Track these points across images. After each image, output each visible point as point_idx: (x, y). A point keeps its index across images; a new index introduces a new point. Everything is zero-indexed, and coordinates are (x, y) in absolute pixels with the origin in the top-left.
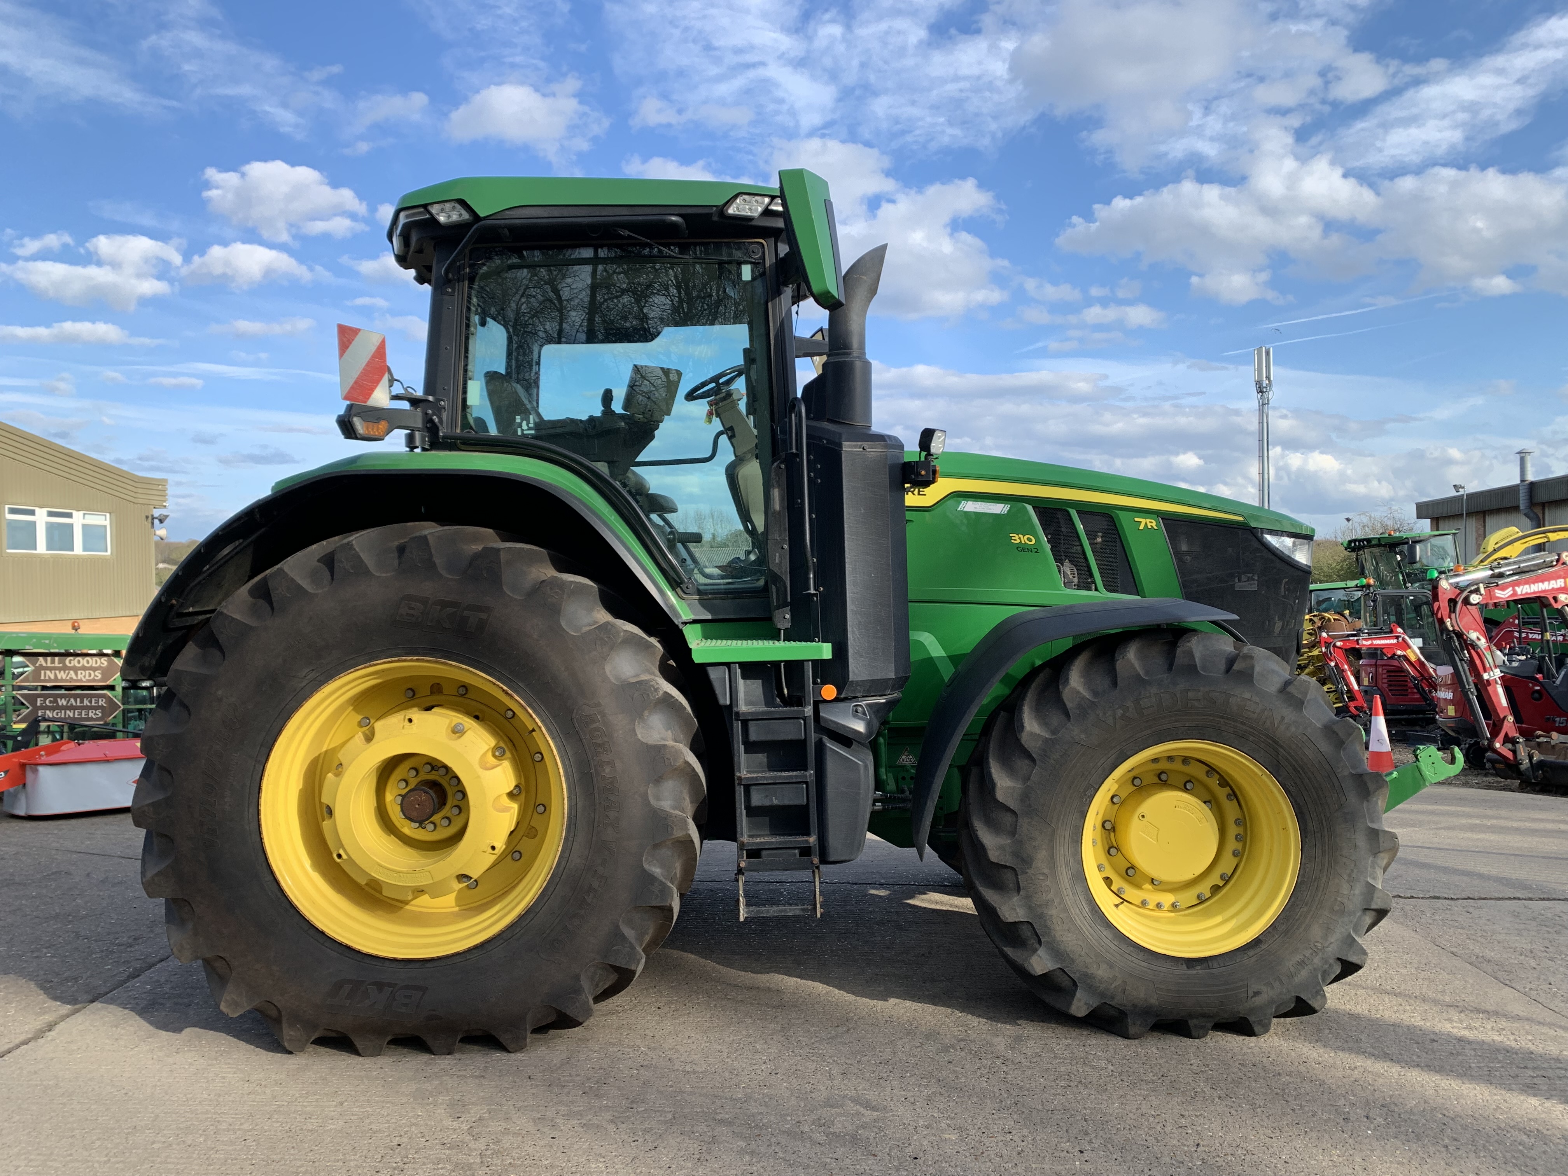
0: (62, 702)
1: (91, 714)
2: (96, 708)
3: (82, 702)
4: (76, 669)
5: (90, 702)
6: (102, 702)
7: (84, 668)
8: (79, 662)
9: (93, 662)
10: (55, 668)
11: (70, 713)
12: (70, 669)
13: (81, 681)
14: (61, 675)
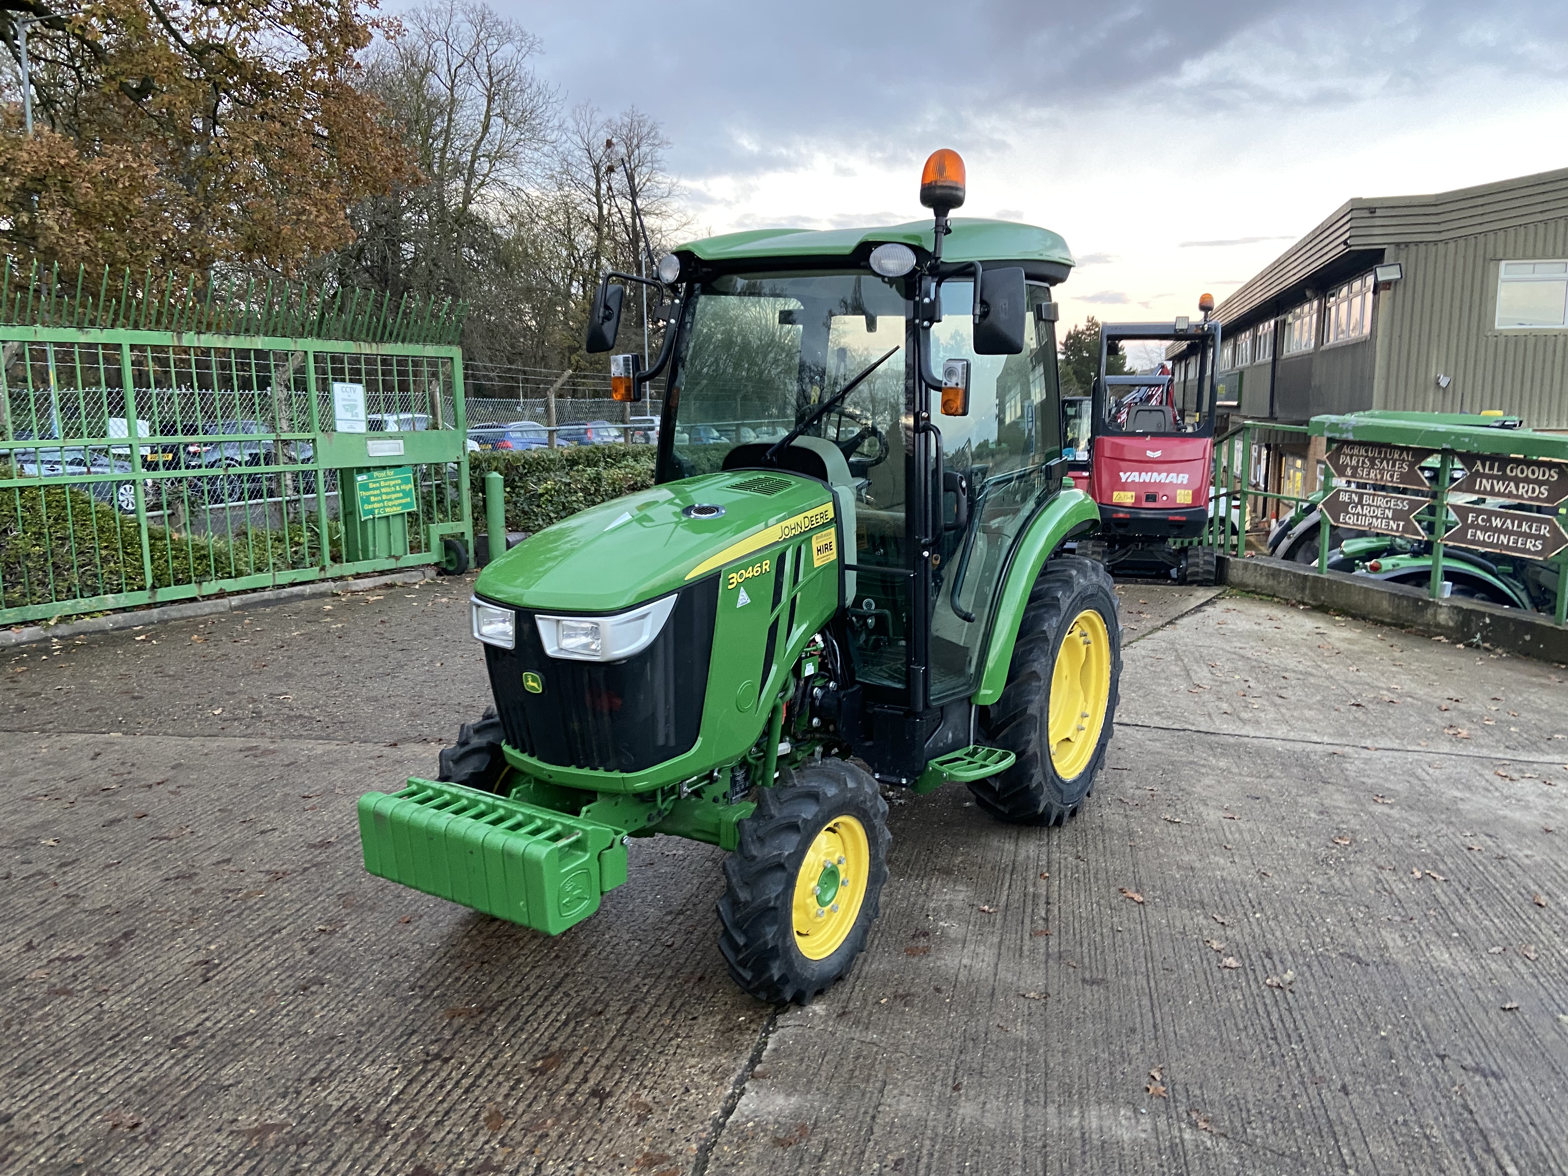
0: (1497, 522)
1: (1528, 545)
2: (1537, 537)
3: (1520, 526)
4: (1517, 481)
5: (1530, 528)
6: (1545, 531)
7: (1527, 480)
8: (1522, 472)
9: (1539, 474)
10: (1493, 477)
11: (1504, 539)
12: (1511, 479)
13: (1521, 497)
14: (1499, 486)
